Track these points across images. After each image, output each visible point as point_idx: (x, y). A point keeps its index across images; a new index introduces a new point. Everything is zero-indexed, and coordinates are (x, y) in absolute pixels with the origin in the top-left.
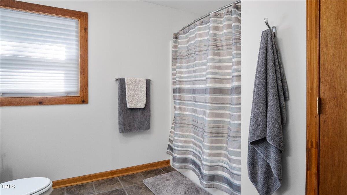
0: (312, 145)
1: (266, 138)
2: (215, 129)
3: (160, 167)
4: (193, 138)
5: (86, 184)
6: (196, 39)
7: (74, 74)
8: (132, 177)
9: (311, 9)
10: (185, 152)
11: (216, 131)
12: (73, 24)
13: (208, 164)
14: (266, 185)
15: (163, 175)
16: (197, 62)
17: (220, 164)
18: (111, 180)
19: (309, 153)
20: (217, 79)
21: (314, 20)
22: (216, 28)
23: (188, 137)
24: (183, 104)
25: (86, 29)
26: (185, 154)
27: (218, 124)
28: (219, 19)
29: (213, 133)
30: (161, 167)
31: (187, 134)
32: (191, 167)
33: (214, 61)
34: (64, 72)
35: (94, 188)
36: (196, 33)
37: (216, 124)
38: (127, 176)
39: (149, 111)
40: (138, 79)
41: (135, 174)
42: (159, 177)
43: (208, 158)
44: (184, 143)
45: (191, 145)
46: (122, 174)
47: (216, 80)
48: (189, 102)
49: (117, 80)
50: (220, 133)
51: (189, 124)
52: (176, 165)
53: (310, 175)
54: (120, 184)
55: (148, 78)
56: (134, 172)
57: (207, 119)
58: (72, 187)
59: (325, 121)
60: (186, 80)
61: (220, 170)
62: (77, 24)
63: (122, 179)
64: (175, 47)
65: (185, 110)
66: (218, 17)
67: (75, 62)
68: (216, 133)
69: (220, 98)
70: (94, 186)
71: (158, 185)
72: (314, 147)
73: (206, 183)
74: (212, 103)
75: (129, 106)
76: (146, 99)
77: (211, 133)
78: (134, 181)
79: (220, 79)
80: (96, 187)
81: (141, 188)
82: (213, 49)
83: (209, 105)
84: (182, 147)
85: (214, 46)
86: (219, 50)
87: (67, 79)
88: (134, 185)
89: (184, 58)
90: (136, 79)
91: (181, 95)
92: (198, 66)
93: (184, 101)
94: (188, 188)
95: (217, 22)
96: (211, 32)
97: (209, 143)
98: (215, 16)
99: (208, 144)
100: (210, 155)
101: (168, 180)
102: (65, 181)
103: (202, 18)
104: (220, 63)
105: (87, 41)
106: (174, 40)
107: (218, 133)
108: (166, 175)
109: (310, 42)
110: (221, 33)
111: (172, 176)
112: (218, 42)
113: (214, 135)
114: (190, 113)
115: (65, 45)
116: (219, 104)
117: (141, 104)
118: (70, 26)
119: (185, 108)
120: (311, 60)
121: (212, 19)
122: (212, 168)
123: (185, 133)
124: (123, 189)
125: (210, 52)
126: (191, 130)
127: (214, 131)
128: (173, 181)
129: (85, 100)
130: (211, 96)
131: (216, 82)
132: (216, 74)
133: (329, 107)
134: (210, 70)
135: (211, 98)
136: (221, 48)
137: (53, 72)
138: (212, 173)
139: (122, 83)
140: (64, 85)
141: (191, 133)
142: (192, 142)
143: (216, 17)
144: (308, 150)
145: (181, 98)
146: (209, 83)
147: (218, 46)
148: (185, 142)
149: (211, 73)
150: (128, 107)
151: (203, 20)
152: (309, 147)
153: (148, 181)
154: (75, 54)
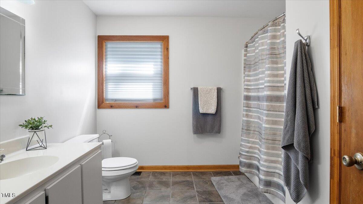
0: (334, 154)
1: (293, 144)
2: (272, 136)
3: (231, 170)
4: (259, 145)
5: (167, 173)
6: (260, 48)
7: (158, 85)
8: (203, 173)
9: (333, 18)
10: (250, 158)
11: (273, 138)
12: (158, 46)
13: (265, 169)
14: (296, 190)
15: (231, 177)
16: (260, 70)
17: (277, 171)
18: (185, 173)
19: (332, 161)
20: (274, 86)
21: (336, 28)
22: (274, 37)
23: (254, 143)
24: (250, 111)
25: (168, 49)
26: (250, 159)
27: (274, 131)
28: (277, 27)
29: (270, 140)
30: (233, 170)
31: (253, 140)
32: (256, 173)
33: (272, 69)
34: (152, 84)
35: (172, 176)
36: (259, 42)
37: (272, 131)
38: (199, 172)
39: (220, 116)
40: (210, 88)
41: (206, 172)
42: (226, 177)
43: (265, 163)
44: (250, 149)
45: (257, 151)
46: (196, 170)
47: (273, 88)
48: (255, 109)
49: (192, 89)
50: (277, 140)
51: (255, 131)
52: (243, 169)
53: (333, 184)
54: (192, 178)
55: (219, 87)
56: (206, 170)
57: (264, 125)
58: (156, 172)
59: (345, 130)
60: (253, 87)
61: (276, 177)
62: (161, 45)
63: (195, 174)
64: (245, 55)
65: (251, 117)
66: (276, 26)
67: (159, 76)
68: (273, 140)
69: (277, 106)
70: (172, 175)
71: (223, 183)
72: (336, 155)
73: (262, 188)
74: (268, 111)
75: (201, 111)
76: (216, 105)
77: (267, 139)
78: (204, 177)
79: (278, 87)
80: (173, 176)
81: (207, 183)
82: (271, 58)
83: (266, 112)
84: (248, 152)
85: (271, 54)
86: (277, 58)
87: (154, 89)
88: (202, 180)
89: (253, 66)
90: (208, 87)
91: (248, 102)
92: (262, 74)
93: (251, 108)
94: (249, 191)
95: (275, 31)
96: (269, 41)
97: (266, 149)
98: (273, 24)
99: (266, 151)
100: (266, 161)
101: (233, 181)
102: (152, 167)
103: (264, 27)
104: (277, 71)
105: (168, 58)
106: (245, 48)
107: (275, 140)
108: (233, 178)
109: (333, 50)
110: (278, 41)
111: (239, 179)
112: (275, 51)
113: (270, 141)
114: (256, 120)
115: (153, 63)
116: (276, 111)
117: (212, 110)
118: (156, 48)
119: (252, 115)
120: (333, 69)
121: (271, 28)
122: (268, 173)
123: (251, 139)
124: (192, 181)
125: (267, 61)
126: (257, 137)
127: (270, 138)
128: (238, 183)
129: (166, 105)
130: (268, 104)
131: (273, 90)
132: (273, 82)
133: (348, 116)
134: (268, 79)
135: (267, 105)
136: (278, 56)
137: (146, 84)
138: (269, 178)
139: (195, 91)
140: (152, 94)
141: (257, 139)
142: (257, 149)
143: (274, 26)
144: (332, 159)
145: (248, 105)
146: (267, 91)
147: (276, 55)
148: (251, 147)
149: (269, 82)
150: (200, 113)
151: (264, 29)
152: (332, 156)
153: (215, 179)
154: (160, 69)
